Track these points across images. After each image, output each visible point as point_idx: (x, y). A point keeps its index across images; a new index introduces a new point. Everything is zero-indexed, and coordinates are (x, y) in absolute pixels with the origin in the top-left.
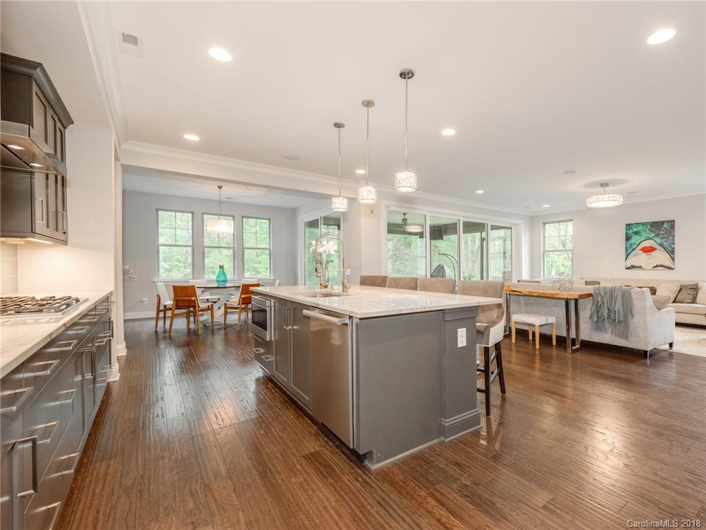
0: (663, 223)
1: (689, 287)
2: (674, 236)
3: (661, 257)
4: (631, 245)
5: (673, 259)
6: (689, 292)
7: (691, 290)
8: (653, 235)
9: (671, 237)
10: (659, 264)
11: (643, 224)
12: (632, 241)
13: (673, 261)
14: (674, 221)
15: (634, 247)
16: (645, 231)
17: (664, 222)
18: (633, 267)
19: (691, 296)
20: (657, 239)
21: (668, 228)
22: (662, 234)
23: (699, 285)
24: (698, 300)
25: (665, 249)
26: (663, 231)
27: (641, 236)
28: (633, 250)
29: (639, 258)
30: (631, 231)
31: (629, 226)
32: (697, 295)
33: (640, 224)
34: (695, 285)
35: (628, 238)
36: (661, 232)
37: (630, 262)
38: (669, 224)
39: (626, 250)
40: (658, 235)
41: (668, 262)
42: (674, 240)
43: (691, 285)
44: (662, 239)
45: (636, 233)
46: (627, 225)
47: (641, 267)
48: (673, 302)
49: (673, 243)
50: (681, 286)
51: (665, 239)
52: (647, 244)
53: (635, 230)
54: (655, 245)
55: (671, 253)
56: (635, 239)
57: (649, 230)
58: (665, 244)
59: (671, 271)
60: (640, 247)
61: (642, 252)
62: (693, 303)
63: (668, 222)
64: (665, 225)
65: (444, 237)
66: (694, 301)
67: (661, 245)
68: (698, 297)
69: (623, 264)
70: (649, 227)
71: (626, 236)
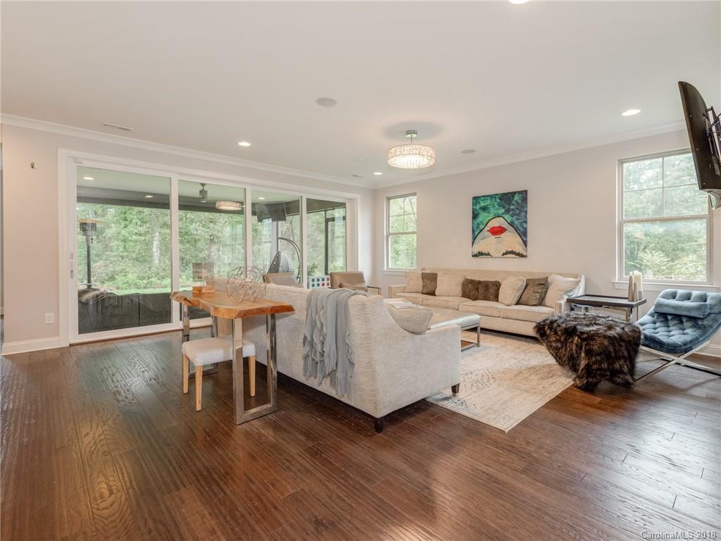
0: (513, 194)
1: (537, 282)
2: (526, 212)
3: (510, 240)
4: (478, 224)
5: (525, 243)
6: (536, 289)
7: (539, 287)
8: (503, 211)
9: (523, 214)
10: (510, 250)
11: (491, 196)
12: (480, 219)
13: (526, 246)
14: (526, 191)
15: (482, 227)
16: (494, 206)
17: (515, 193)
18: (480, 254)
19: (538, 295)
20: (507, 217)
21: (519, 201)
22: (513, 210)
23: (549, 280)
24: (548, 301)
25: (516, 230)
26: (514, 205)
27: (489, 212)
28: (481, 231)
29: (488, 243)
30: (478, 207)
31: (476, 199)
32: (546, 292)
33: (488, 196)
34: (543, 279)
35: (475, 216)
36: (512, 207)
37: (477, 249)
38: (521, 195)
39: (473, 231)
40: (507, 211)
41: (519, 248)
42: (526, 217)
43: (540, 279)
44: (512, 216)
45: (484, 209)
46: (474, 198)
47: (489, 254)
48: (516, 304)
49: (526, 222)
50: (527, 280)
51: (515, 217)
52: (496, 223)
53: (483, 204)
54: (505, 225)
55: (523, 234)
56: (483, 217)
57: (498, 204)
58: (517, 223)
59: (523, 259)
60: (488, 228)
61: (490, 234)
62: (540, 305)
63: (520, 193)
64: (517, 198)
65: (287, 218)
66: (541, 303)
67: (511, 224)
68: (547, 296)
69: (470, 250)
70: (498, 200)
71: (473, 212)
